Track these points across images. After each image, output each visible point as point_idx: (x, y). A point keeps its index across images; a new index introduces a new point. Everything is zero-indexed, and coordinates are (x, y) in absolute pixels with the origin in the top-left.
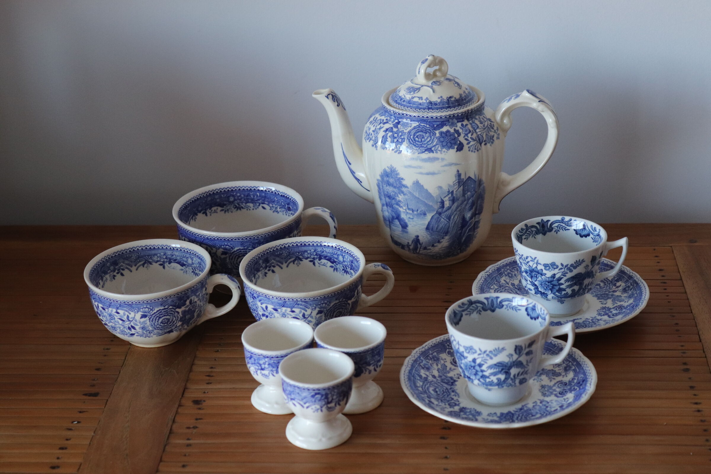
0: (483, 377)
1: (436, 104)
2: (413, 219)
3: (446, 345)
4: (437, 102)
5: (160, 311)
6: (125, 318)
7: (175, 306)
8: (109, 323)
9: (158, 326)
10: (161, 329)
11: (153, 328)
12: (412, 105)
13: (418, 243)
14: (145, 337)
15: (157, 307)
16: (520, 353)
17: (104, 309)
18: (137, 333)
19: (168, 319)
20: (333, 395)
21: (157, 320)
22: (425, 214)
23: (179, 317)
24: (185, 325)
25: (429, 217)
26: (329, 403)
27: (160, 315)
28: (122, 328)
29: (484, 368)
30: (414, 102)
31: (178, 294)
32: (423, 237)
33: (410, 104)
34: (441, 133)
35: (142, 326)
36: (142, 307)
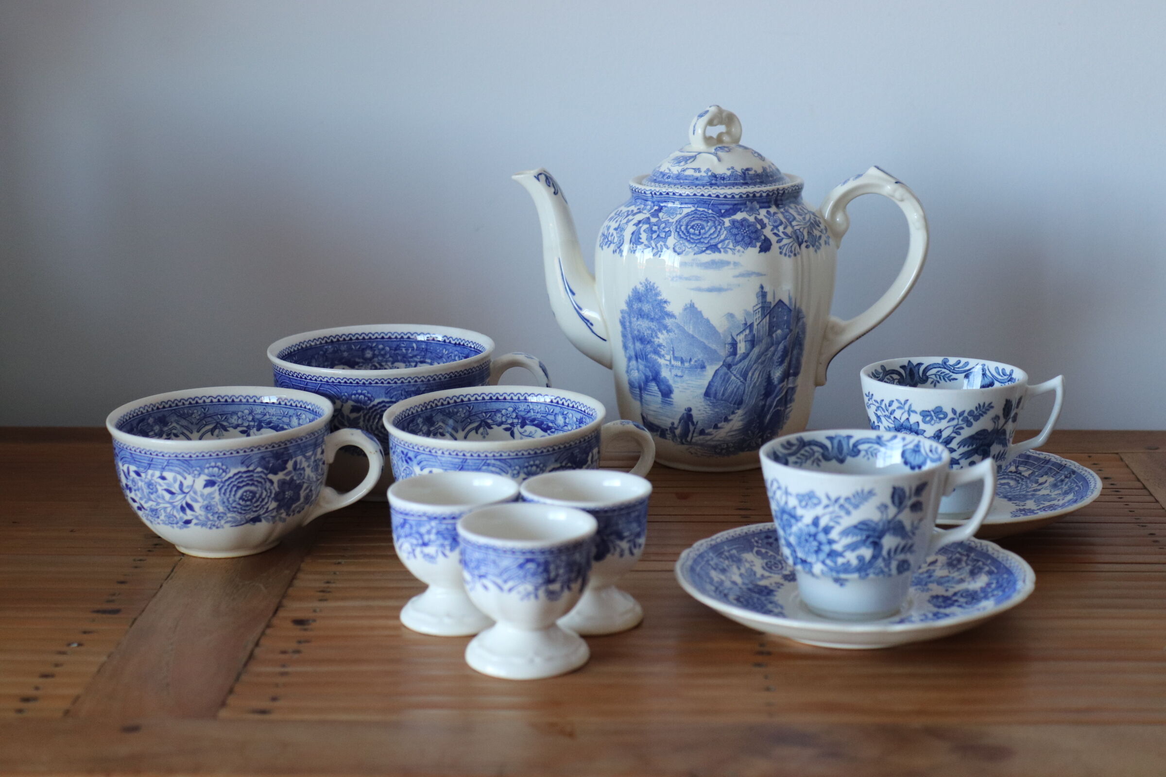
0: (832, 554)
1: (724, 179)
2: (681, 377)
3: (753, 540)
4: (726, 176)
5: (240, 475)
6: (175, 488)
7: (266, 468)
8: (146, 502)
9: (234, 505)
10: (240, 511)
11: (225, 508)
12: (682, 181)
13: (690, 423)
14: (210, 528)
15: (235, 466)
16: (901, 503)
17: (138, 474)
18: (197, 518)
19: (254, 493)
20: (557, 567)
21: (233, 493)
22: (703, 367)
23: (274, 492)
24: (282, 511)
25: (710, 372)
26: (549, 581)
27: (239, 482)
28: (168, 510)
29: (834, 535)
30: (686, 176)
31: (273, 447)
32: (699, 410)
33: (680, 180)
34: (733, 222)
35: (206, 502)
36: (208, 465)
